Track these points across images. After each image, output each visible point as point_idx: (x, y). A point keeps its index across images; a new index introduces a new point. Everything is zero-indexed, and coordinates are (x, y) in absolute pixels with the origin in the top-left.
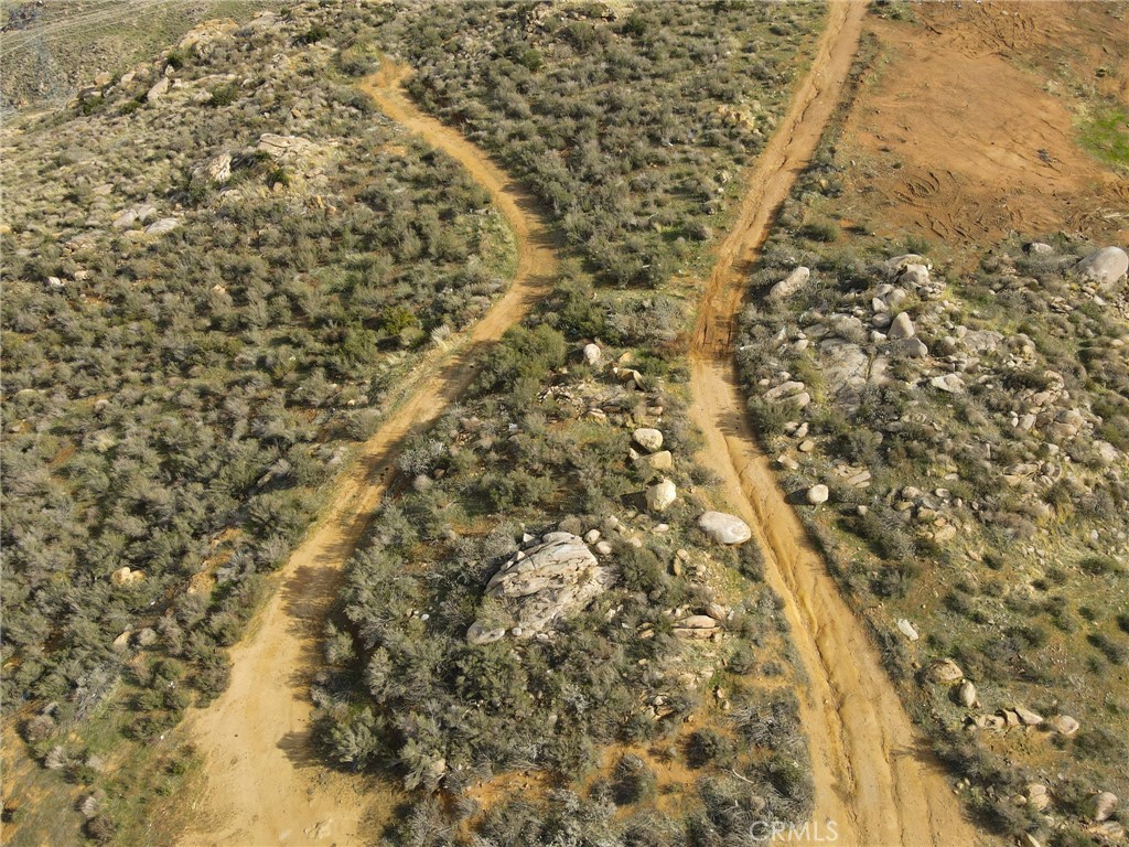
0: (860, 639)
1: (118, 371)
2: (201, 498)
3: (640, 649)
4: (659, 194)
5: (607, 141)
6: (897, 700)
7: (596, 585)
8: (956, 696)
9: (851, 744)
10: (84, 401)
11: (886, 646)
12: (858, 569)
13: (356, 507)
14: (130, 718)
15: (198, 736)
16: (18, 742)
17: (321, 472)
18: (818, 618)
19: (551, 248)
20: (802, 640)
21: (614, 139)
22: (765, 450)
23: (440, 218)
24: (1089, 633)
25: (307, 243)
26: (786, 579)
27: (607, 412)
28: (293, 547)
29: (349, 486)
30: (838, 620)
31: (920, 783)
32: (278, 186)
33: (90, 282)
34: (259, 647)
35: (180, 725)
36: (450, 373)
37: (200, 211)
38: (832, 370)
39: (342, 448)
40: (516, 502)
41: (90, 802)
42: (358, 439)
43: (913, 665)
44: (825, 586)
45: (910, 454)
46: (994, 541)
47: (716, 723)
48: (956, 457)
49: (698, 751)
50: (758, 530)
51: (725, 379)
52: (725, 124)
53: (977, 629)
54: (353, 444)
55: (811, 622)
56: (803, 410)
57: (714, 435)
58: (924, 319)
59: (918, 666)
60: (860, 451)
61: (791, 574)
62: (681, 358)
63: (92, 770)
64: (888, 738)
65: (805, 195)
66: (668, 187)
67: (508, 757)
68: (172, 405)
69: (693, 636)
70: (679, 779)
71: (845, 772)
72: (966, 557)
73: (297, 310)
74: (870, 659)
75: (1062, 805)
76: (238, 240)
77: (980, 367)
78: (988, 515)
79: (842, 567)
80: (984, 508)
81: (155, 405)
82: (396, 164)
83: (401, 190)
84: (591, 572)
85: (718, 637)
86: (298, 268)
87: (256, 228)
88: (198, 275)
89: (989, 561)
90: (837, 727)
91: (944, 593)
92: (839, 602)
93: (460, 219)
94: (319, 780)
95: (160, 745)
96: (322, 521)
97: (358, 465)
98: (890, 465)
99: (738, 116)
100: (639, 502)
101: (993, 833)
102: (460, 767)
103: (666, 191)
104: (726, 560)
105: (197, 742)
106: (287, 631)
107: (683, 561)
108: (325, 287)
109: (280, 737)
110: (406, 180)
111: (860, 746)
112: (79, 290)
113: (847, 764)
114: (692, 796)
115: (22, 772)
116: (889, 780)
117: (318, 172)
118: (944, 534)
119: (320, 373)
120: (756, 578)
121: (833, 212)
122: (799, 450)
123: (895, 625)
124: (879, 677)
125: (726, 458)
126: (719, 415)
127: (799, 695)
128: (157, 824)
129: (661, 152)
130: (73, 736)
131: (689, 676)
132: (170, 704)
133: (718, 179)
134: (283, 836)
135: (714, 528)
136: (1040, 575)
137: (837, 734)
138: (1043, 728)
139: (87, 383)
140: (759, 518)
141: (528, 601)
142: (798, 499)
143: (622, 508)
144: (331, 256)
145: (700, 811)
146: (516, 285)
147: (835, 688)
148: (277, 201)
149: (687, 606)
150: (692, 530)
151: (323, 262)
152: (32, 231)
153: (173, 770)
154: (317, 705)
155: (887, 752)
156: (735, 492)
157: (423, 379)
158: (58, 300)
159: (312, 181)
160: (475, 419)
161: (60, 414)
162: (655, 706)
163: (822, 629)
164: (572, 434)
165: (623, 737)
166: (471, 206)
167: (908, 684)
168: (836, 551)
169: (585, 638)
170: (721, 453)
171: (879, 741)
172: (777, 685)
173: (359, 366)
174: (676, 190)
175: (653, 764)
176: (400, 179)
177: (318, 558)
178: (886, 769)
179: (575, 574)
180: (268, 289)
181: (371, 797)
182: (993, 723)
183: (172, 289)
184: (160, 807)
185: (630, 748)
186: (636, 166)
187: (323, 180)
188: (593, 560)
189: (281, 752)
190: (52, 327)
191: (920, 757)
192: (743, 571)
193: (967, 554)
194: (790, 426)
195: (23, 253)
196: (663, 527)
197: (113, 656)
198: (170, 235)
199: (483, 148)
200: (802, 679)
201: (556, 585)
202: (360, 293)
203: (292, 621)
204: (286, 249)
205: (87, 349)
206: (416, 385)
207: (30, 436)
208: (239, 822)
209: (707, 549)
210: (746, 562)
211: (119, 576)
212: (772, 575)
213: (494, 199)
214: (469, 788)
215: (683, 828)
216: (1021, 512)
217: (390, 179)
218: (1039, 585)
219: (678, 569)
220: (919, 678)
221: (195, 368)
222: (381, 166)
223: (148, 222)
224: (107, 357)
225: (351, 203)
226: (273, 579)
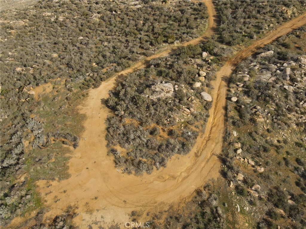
0: (222, 131)
1: (115, 32)
2: (114, 57)
3: (171, 110)
4: (250, 26)
5: (245, 10)
6: (222, 145)
7: (170, 95)
8: (236, 150)
9: (205, 148)
10: (107, 36)
11: (227, 134)
12: (232, 118)
13: (138, 68)
14: (82, 86)
15: (90, 93)
16: (65, 82)
17: (136, 59)
18: (216, 123)
19: (215, 32)
20: (209, 125)
21: (248, 10)
22: (228, 86)
23: (194, 19)
24: (285, 157)
25: (163, 17)
26: (214, 113)
27: (197, 66)
28: (123, 70)
29: (140, 63)
30: (220, 125)
31: (215, 161)
32: (164, 3)
33: (120, 14)
34: (107, 84)
35: (88, 90)
36: (173, 50)
37: (147, 5)
38: (260, 76)
39: (142, 56)
40: (166, 76)
41: (69, 94)
42: (146, 56)
43: (231, 141)
44: (222, 118)
45: (265, 100)
46: (273, 127)
47: (178, 130)
48: (277, 105)
49: (171, 133)
50: (214, 101)
51: (232, 70)
52: (282, 12)
53: (253, 142)
54: (145, 57)
55: (214, 123)
56: (245, 81)
57: (219, 79)
58: (295, 72)
59: (232, 141)
60: (252, 94)
61: (216, 113)
62: (224, 62)
63: (72, 90)
64: (214, 150)
65: (290, 35)
66: (253, 24)
67: (135, 116)
68: (120, 41)
69: (184, 112)
70: (164, 136)
71: (200, 152)
72: (262, 127)
73: (153, 30)
74: (221, 135)
75: (245, 181)
76: (150, 13)
77: (302, 88)
78: (275, 120)
79: (229, 115)
80: (276, 119)
81: (118, 40)
82: (192, 4)
83: (190, 10)
84: (170, 92)
85: (189, 115)
86: (158, 22)
87: (155, 11)
88: (139, 18)
89: (268, 130)
90: (204, 144)
91: (251, 131)
92: (223, 122)
93: (198, 20)
94: (104, 107)
95: (84, 91)
96: (131, 68)
97: (144, 61)
98: (258, 101)
99: (287, 11)
100: (191, 85)
101: (224, 177)
102: (126, 115)
103: (252, 25)
104: (202, 103)
105: (89, 93)
106: (113, 83)
107: (192, 98)
108: (161, 27)
109: (102, 98)
110: (192, 9)
111: (206, 149)
112: (117, 16)
113: (201, 151)
114: (165, 140)
115: (63, 86)
116: (208, 157)
117: (174, 2)
118: (260, 120)
119: (149, 43)
120: (207, 109)
121: (295, 42)
122: (237, 89)
123: (232, 132)
124: (221, 139)
125: (218, 85)
126: (223, 76)
127: (200, 134)
128: (77, 102)
129: (258, 15)
130: (72, 84)
131: (178, 119)
132: (88, 86)
133: (269, 26)
134: (93, 112)
135: (203, 95)
136: (281, 139)
137: (203, 145)
138: (253, 166)
139: (109, 33)
140: (217, 99)
141: (155, 92)
142: (229, 98)
143: (187, 85)
144: (167, 21)
145: (165, 143)
146: (201, 37)
147: (209, 137)
148: (162, 6)
149: (186, 106)
150: (198, 94)
151: (164, 22)
152: (116, 2)
153: (83, 96)
154: (110, 96)
155: (212, 153)
156: (215, 92)
157: (167, 49)
158: (113, 16)
159: (172, 3)
160: (170, 58)
161: (102, 37)
162: (167, 121)
163: (215, 125)
164: (186, 68)
165: (158, 123)
166: (202, 18)
167: (226, 143)
168: (229, 112)
169: (161, 102)
170: (218, 83)
171: (212, 150)
172: (196, 130)
173: (157, 43)
174: (256, 26)
175: (161, 131)
176: (191, 8)
177: (126, 74)
178: (209, 155)
179: (166, 90)
180: (150, 24)
181: (110, 113)
182: (240, 159)
183: (133, 20)
184: (79, 100)
185: (158, 126)
186: (249, 18)
187: (174, 4)
188: (173, 90)
189: (101, 101)
190: (109, 21)
191: (219, 157)
192: (205, 107)
193: (263, 126)
194: (239, 83)
195: (112, 6)
196: (192, 91)
197: (85, 76)
198: (138, 9)
199: (215, 5)
200: (203, 132)
201: (162, 91)
202: (167, 30)
203: (115, 82)
204: (158, 17)
205: (112, 27)
206: (165, 50)
207: (95, 39)
208: (88, 107)
209: (199, 99)
210: (207, 106)
211: (93, 64)
212: (211, 111)
213: (209, 18)
214: (126, 119)
215: (160, 144)
216: (286, 124)
217: (189, 7)
218: (278, 141)
219: (189, 99)
220: (230, 144)
221: (128, 36)
222: (189, 4)
223: (136, 5)
224: (115, 29)
225: (177, 11)
226: (116, 74)
